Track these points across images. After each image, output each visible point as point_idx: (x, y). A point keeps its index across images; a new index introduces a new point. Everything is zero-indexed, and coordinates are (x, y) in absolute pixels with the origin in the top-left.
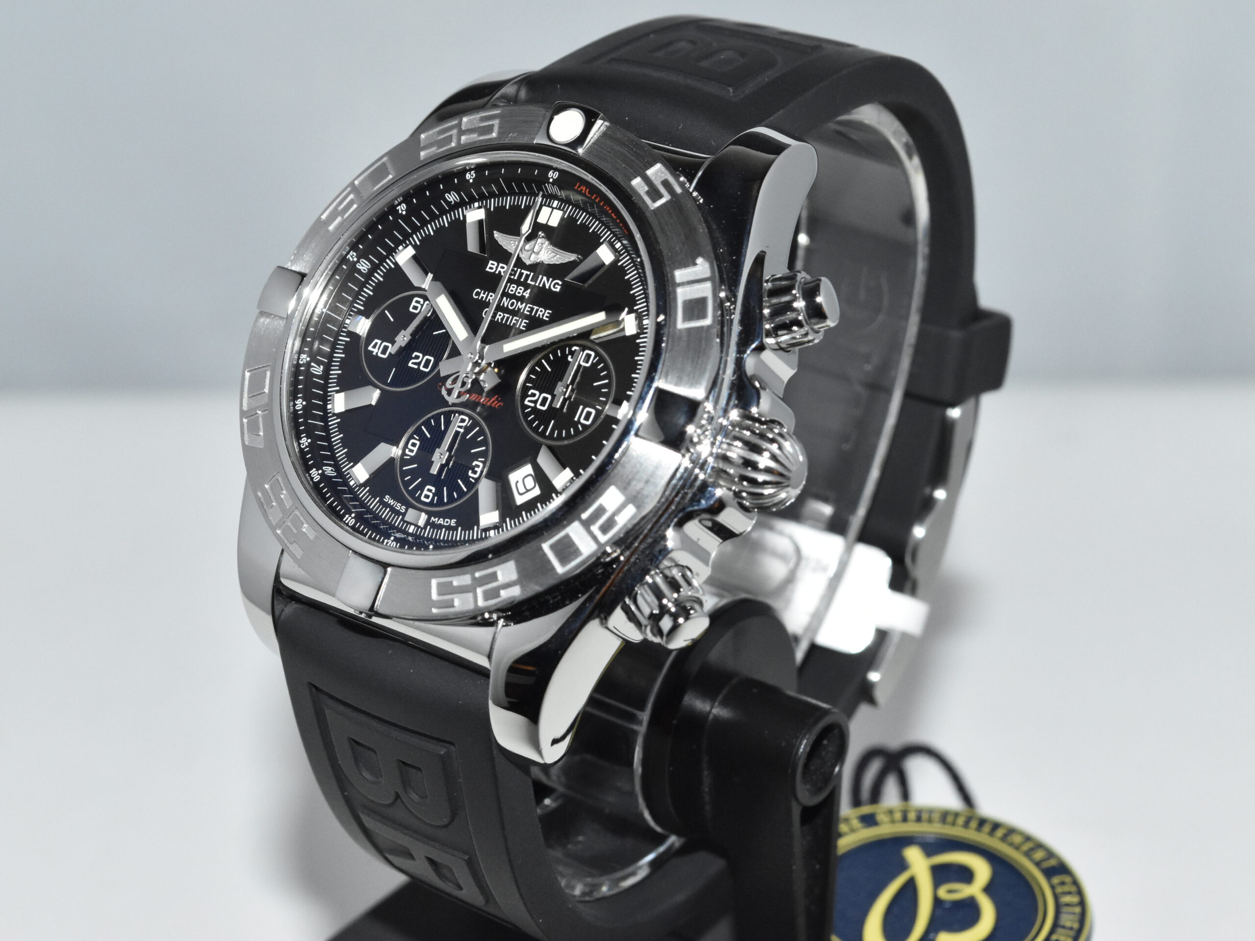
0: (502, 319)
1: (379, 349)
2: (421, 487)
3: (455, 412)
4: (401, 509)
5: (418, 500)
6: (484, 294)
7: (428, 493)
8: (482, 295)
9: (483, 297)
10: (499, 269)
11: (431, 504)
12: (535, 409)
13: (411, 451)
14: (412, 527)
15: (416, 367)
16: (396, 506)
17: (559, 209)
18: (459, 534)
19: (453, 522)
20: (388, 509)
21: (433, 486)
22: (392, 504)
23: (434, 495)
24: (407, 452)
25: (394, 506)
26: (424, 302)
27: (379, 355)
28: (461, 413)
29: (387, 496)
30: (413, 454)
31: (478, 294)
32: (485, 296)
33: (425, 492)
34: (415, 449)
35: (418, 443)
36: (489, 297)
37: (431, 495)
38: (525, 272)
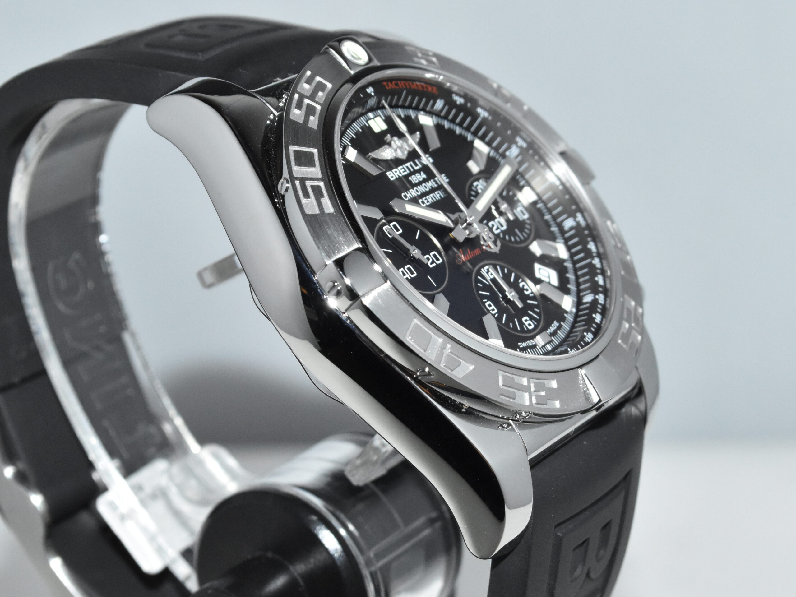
0: (432, 199)
1: (407, 273)
2: (521, 324)
3: (479, 270)
4: (532, 343)
5: (529, 331)
6: (408, 194)
7: (528, 323)
8: (408, 195)
9: (410, 196)
10: (396, 174)
11: (536, 327)
12: (502, 231)
13: (493, 310)
14: (548, 346)
15: (434, 265)
16: (529, 344)
17: (375, 117)
18: (566, 326)
19: (555, 324)
20: (528, 349)
21: (524, 316)
22: (526, 345)
23: (531, 319)
24: (493, 313)
25: (528, 345)
26: (390, 226)
27: (413, 276)
28: (483, 267)
29: (519, 344)
30: (496, 311)
31: (406, 197)
32: (410, 194)
33: (526, 323)
34: (493, 307)
35: (489, 302)
36: (412, 193)
37: (530, 322)
38: (408, 164)
